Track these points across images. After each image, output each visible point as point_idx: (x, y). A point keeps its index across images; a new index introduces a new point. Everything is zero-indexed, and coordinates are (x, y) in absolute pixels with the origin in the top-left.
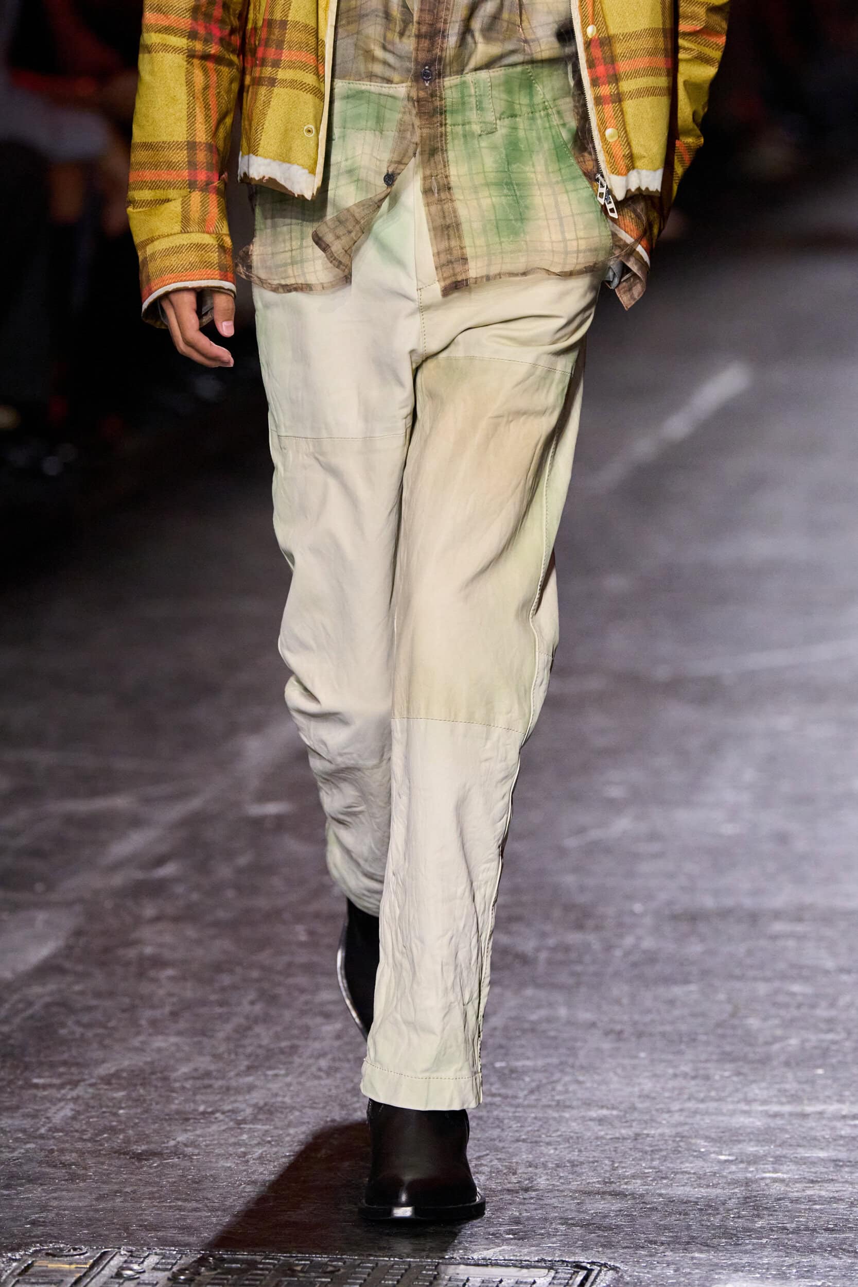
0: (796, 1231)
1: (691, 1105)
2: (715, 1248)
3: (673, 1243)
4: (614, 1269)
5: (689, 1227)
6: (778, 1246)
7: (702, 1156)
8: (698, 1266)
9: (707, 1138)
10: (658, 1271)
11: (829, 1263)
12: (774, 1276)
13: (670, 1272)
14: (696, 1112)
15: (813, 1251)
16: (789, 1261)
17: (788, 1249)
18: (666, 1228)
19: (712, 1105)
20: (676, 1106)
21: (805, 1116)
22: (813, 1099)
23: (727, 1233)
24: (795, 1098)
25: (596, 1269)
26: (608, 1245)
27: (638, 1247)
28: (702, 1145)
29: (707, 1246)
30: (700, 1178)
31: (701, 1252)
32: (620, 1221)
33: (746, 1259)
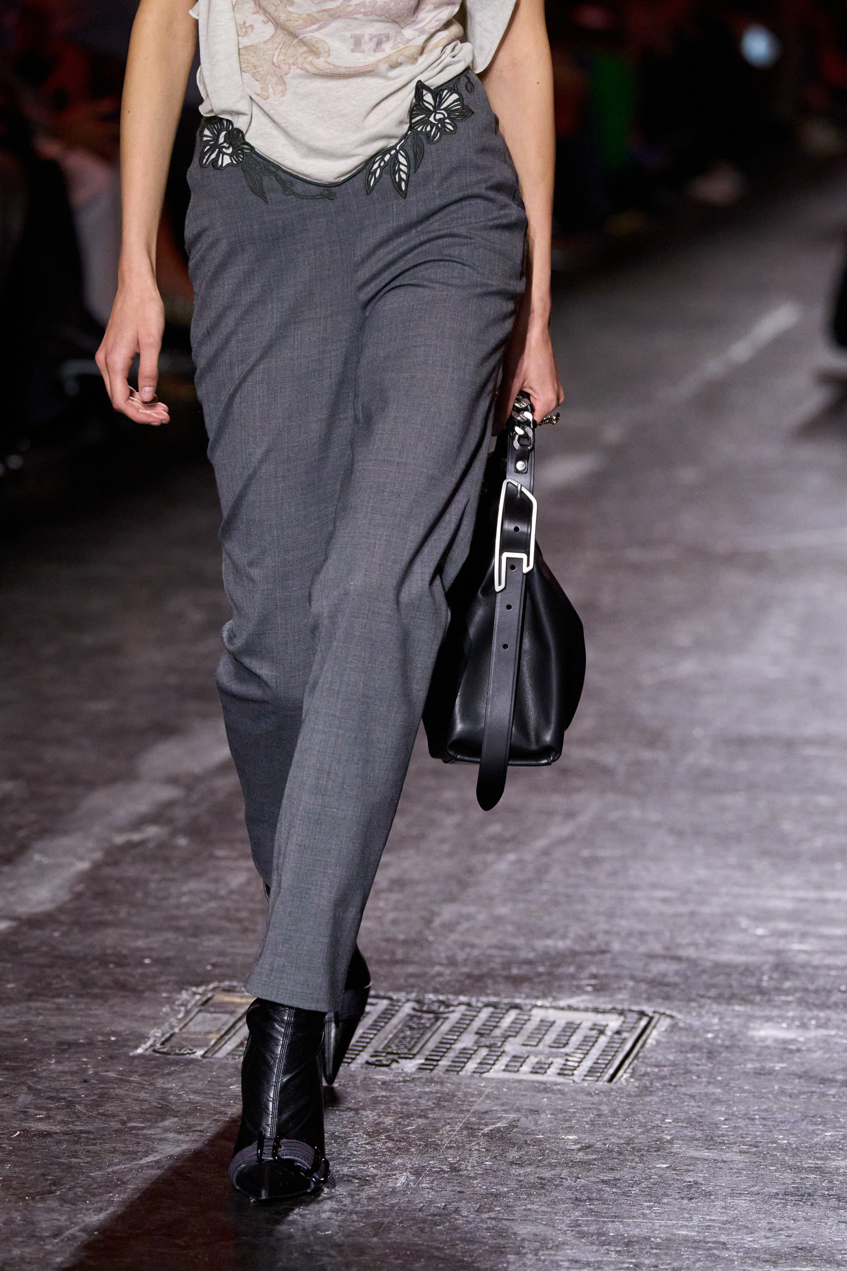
0: (816, 991)
1: (736, 890)
2: (752, 1002)
3: (718, 999)
4: (671, 1017)
5: (730, 986)
6: (801, 1002)
7: (744, 931)
8: (738, 1016)
9: (749, 916)
10: (705, 1019)
11: (840, 1017)
12: (798, 1027)
13: (716, 1020)
14: (738, 896)
15: (829, 1007)
16: (809, 1014)
17: (810, 1006)
18: (714, 986)
19: (752, 891)
20: (723, 890)
21: (824, 901)
22: (833, 887)
23: (761, 991)
24: (818, 887)
25: (657, 1016)
26: (667, 998)
27: (690, 1000)
28: (744, 922)
29: (745, 1001)
30: (742, 948)
31: (740, 1005)
32: (677, 979)
33: (775, 1012)
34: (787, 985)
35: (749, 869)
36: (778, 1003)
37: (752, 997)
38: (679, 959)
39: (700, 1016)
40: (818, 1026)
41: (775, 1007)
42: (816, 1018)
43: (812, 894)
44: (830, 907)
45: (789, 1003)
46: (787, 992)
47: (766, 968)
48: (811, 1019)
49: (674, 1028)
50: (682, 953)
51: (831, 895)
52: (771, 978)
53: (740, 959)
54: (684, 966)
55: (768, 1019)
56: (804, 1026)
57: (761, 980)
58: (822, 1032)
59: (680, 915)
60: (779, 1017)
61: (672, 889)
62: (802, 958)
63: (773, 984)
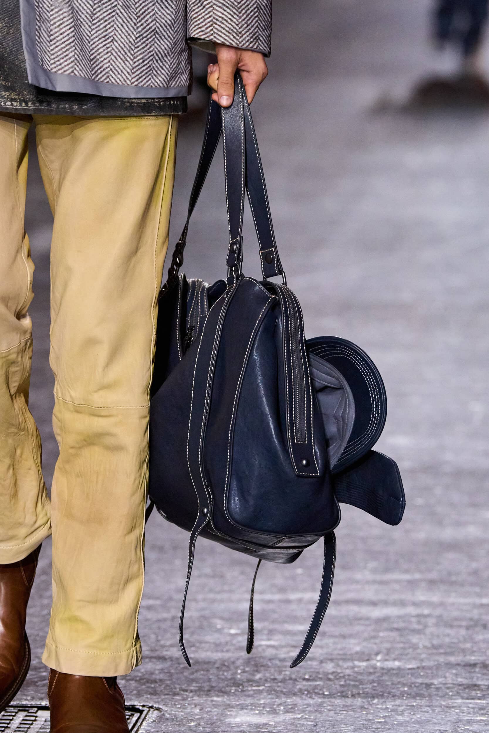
34: (258, 676)
35: (222, 576)
36: (251, 693)
37: (228, 689)
38: (163, 659)
39: (183, 707)
40: (287, 712)
41: (249, 696)
42: (284, 704)
43: (277, 597)
44: (293, 607)
45: (261, 692)
46: (258, 683)
47: (239, 663)
48: (280, 705)
49: (161, 719)
50: (166, 653)
51: (293, 596)
52: (244, 671)
53: (217, 656)
54: (168, 664)
55: (243, 707)
56: (274, 712)
57: (236, 673)
58: (289, 716)
59: (165, 620)
60: (252, 705)
61: (157, 598)
62: (270, 652)
63: (246, 676)
